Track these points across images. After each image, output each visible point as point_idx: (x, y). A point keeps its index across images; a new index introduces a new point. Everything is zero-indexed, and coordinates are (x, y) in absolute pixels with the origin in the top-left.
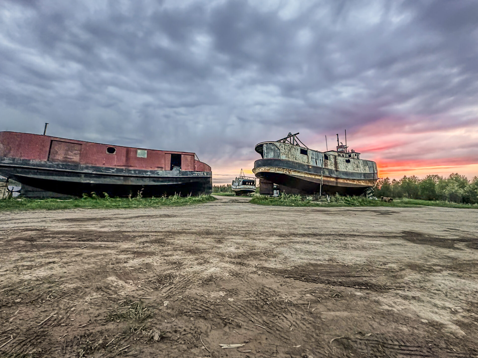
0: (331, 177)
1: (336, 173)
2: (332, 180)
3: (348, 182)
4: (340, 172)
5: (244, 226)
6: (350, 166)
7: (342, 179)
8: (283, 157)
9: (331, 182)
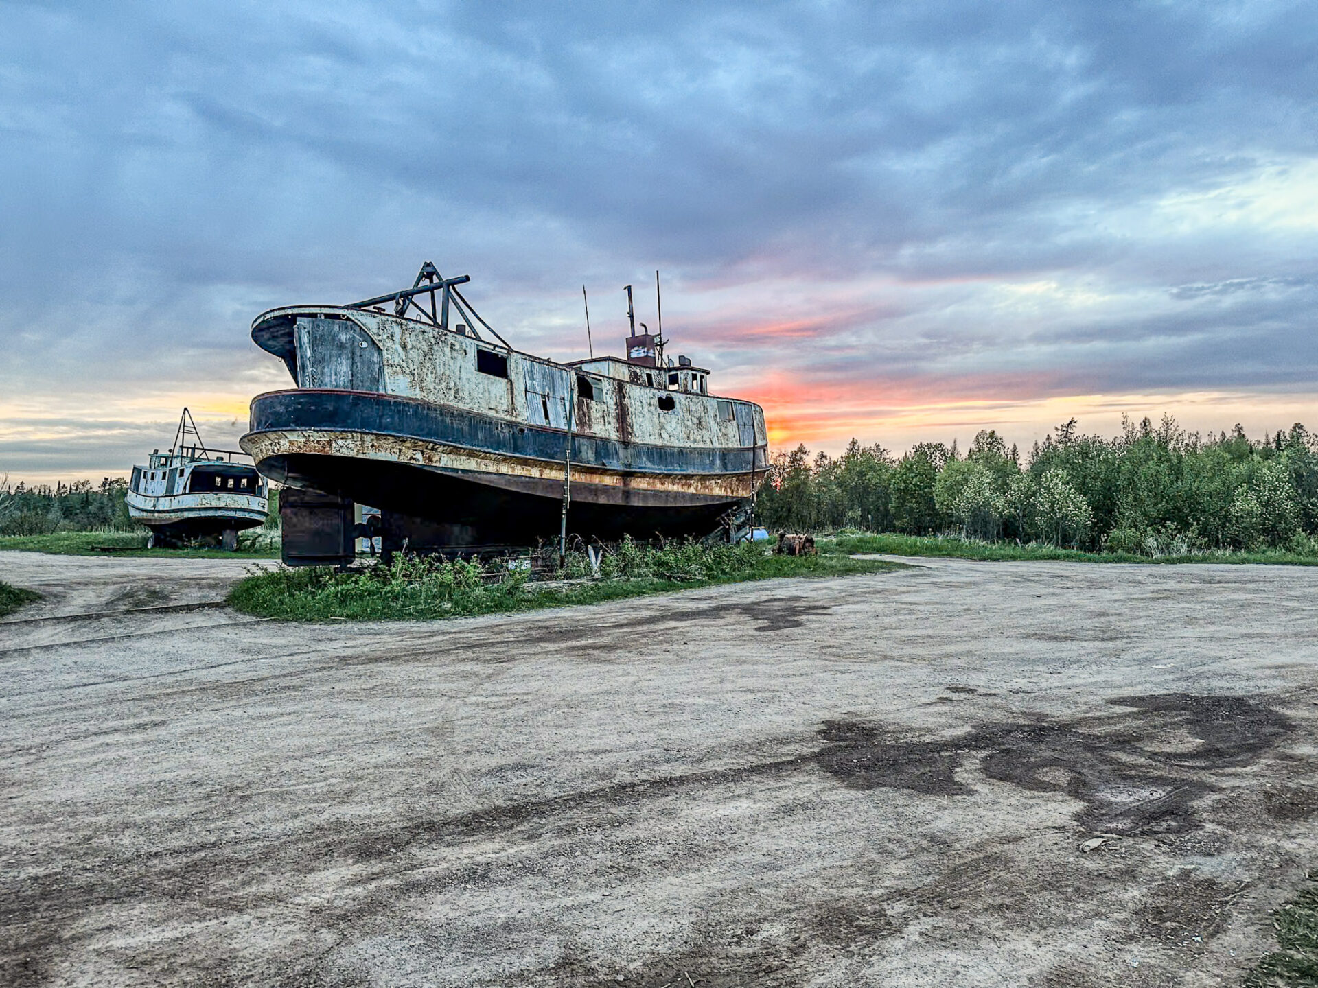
0: (604, 472)
1: (621, 453)
2: (609, 481)
3: (669, 487)
4: (638, 450)
5: (182, 811)
6: (674, 425)
7: (644, 475)
8: (397, 386)
9: (606, 490)
